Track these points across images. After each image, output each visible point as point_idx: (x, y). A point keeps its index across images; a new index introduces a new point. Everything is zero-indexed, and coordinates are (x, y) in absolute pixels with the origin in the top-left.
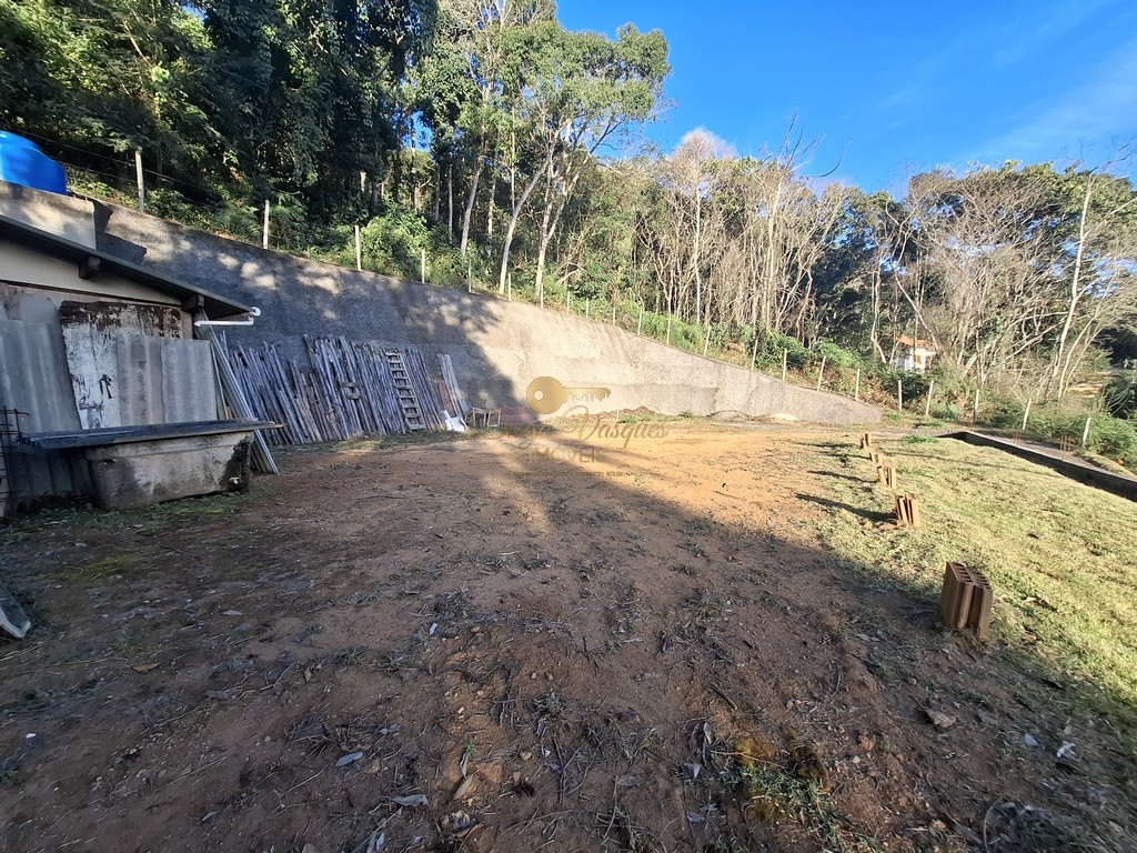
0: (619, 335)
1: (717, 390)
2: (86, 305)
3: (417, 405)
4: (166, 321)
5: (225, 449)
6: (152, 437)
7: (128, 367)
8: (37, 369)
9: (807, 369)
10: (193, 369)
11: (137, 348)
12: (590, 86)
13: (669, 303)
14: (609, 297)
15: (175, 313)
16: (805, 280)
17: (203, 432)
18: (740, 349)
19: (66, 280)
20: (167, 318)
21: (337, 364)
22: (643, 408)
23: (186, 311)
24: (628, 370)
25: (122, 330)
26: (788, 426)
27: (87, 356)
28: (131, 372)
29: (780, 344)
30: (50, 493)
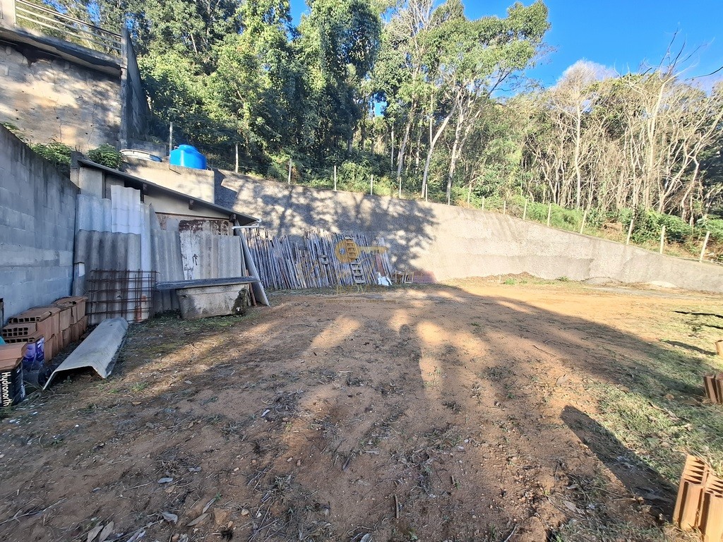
0: (507, 221)
1: (591, 260)
2: (189, 222)
3: (361, 268)
4: (222, 227)
5: (234, 292)
6: (203, 285)
7: (204, 250)
8: (169, 251)
9: (689, 242)
10: (232, 251)
11: (208, 240)
12: (485, 52)
13: (555, 195)
14: (502, 194)
15: (226, 223)
16: (692, 166)
17: (226, 283)
18: (617, 227)
19: (182, 210)
20: (222, 225)
21: (318, 245)
22: (525, 273)
23: (231, 222)
24: (514, 245)
25: (203, 233)
26: (663, 292)
27: (188, 245)
28: (205, 252)
29: (660, 222)
30: (170, 309)
